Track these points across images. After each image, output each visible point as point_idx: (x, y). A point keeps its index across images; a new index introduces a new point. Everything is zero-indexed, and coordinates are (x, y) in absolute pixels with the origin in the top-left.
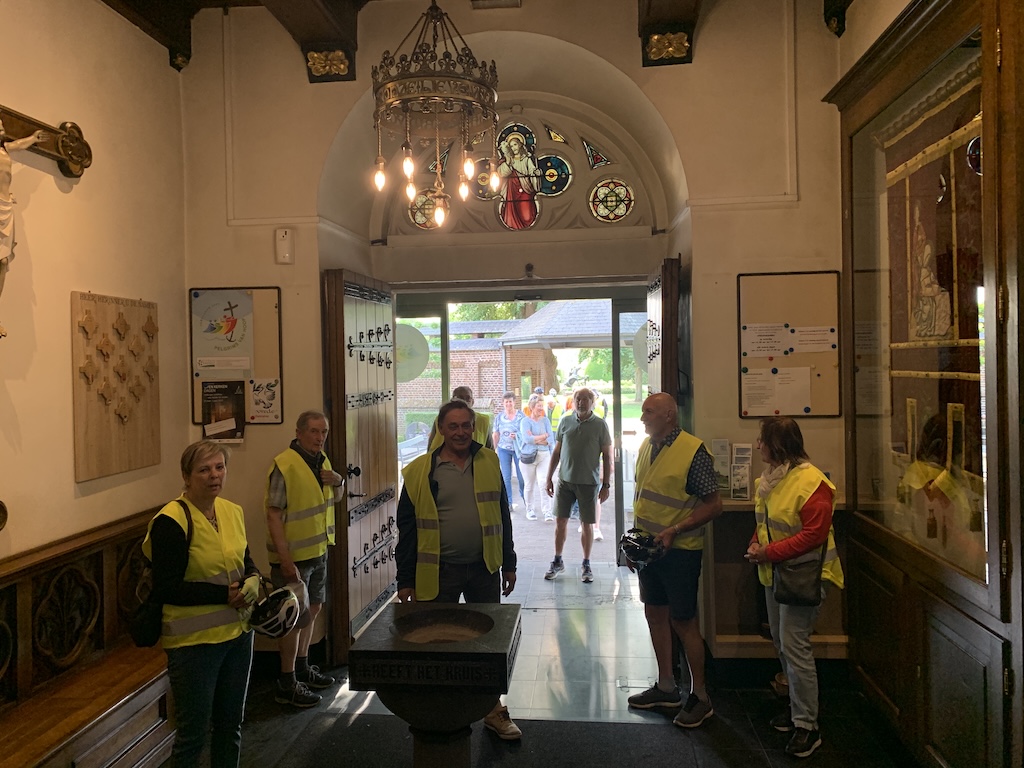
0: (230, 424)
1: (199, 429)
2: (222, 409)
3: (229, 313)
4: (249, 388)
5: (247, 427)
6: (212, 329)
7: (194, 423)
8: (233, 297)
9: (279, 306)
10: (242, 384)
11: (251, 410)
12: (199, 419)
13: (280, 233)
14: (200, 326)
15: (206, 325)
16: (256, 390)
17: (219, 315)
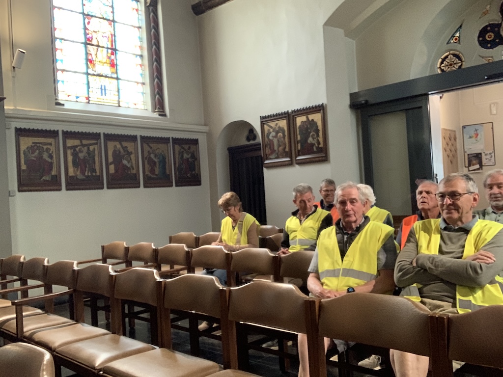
0: (478, 166)
1: (467, 169)
2: (474, 162)
3: (476, 132)
4: (483, 155)
5: (483, 167)
6: (470, 137)
7: (466, 167)
8: (477, 127)
9: (492, 128)
10: (481, 154)
11: (484, 161)
12: (467, 165)
13: (492, 105)
14: (466, 137)
15: (468, 136)
16: (486, 155)
17: (472, 133)
